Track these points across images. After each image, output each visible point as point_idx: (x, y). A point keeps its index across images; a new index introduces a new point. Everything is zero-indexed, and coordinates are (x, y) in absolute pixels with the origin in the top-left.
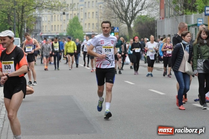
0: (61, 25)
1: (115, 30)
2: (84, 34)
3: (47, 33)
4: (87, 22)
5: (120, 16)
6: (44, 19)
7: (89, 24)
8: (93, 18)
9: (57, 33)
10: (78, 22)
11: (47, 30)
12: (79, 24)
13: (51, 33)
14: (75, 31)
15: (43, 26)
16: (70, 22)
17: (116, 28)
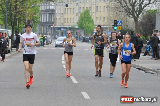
0: (74, 18)
1: (118, 24)
2: (94, 27)
3: (60, 26)
4: (98, 15)
5: (128, 10)
6: (58, 12)
7: (100, 17)
8: (104, 11)
9: (69, 25)
10: (90, 16)
11: (60, 22)
12: (90, 17)
13: (64, 26)
14: (85, 24)
15: (57, 18)
16: (81, 14)
17: (119, 22)
